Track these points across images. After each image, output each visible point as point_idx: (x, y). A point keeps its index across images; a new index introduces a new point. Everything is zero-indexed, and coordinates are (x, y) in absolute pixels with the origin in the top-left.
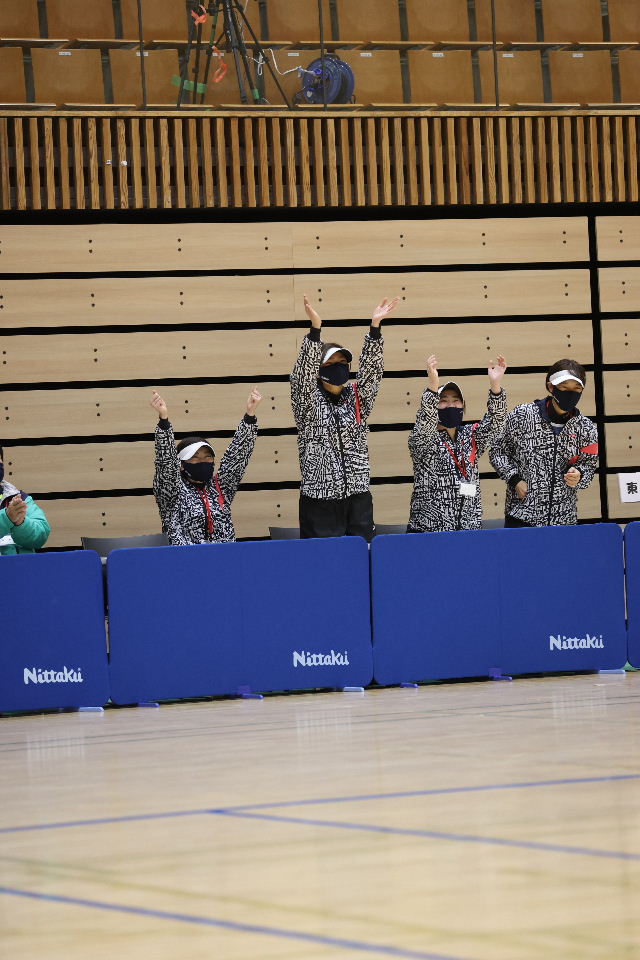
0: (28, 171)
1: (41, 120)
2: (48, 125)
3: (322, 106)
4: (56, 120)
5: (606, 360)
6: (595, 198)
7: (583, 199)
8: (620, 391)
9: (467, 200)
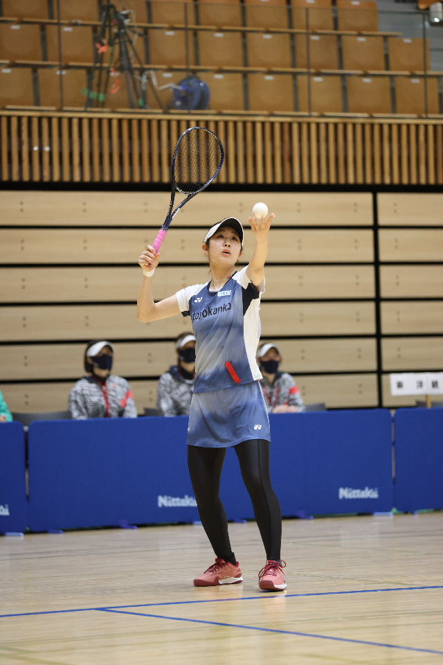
3: (186, 111)
5: (384, 294)
6: (378, 181)
7: (369, 181)
8: (394, 316)
9: (288, 180)
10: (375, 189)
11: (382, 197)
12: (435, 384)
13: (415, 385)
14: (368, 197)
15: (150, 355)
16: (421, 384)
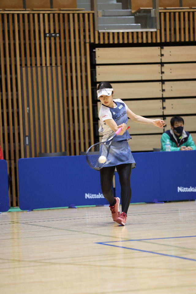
0: (180, 29)
2: (186, 14)
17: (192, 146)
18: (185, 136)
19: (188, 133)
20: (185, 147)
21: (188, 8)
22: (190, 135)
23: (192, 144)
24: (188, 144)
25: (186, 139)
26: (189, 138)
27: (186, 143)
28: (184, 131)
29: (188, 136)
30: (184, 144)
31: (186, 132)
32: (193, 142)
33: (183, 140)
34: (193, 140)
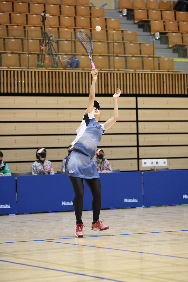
1: (3, 71)
2: (5, 72)
3: (71, 69)
4: (7, 71)
5: (140, 132)
6: (138, 93)
7: (134, 93)
8: (143, 140)
9: (106, 93)
10: (137, 96)
11: (139, 98)
12: (157, 163)
13: (150, 163)
14: (134, 98)
15: (59, 153)
16: (152, 163)
17: (8, 173)
18: (3, 165)
19: (5, 163)
20: (2, 174)
21: (7, 67)
22: (7, 165)
23: (8, 171)
24: (5, 171)
25: (3, 168)
26: (6, 167)
27: (3, 171)
28: (2, 162)
29: (5, 165)
30: (1, 171)
31: (4, 162)
32: (9, 170)
33: (1, 168)
34: (9, 168)
